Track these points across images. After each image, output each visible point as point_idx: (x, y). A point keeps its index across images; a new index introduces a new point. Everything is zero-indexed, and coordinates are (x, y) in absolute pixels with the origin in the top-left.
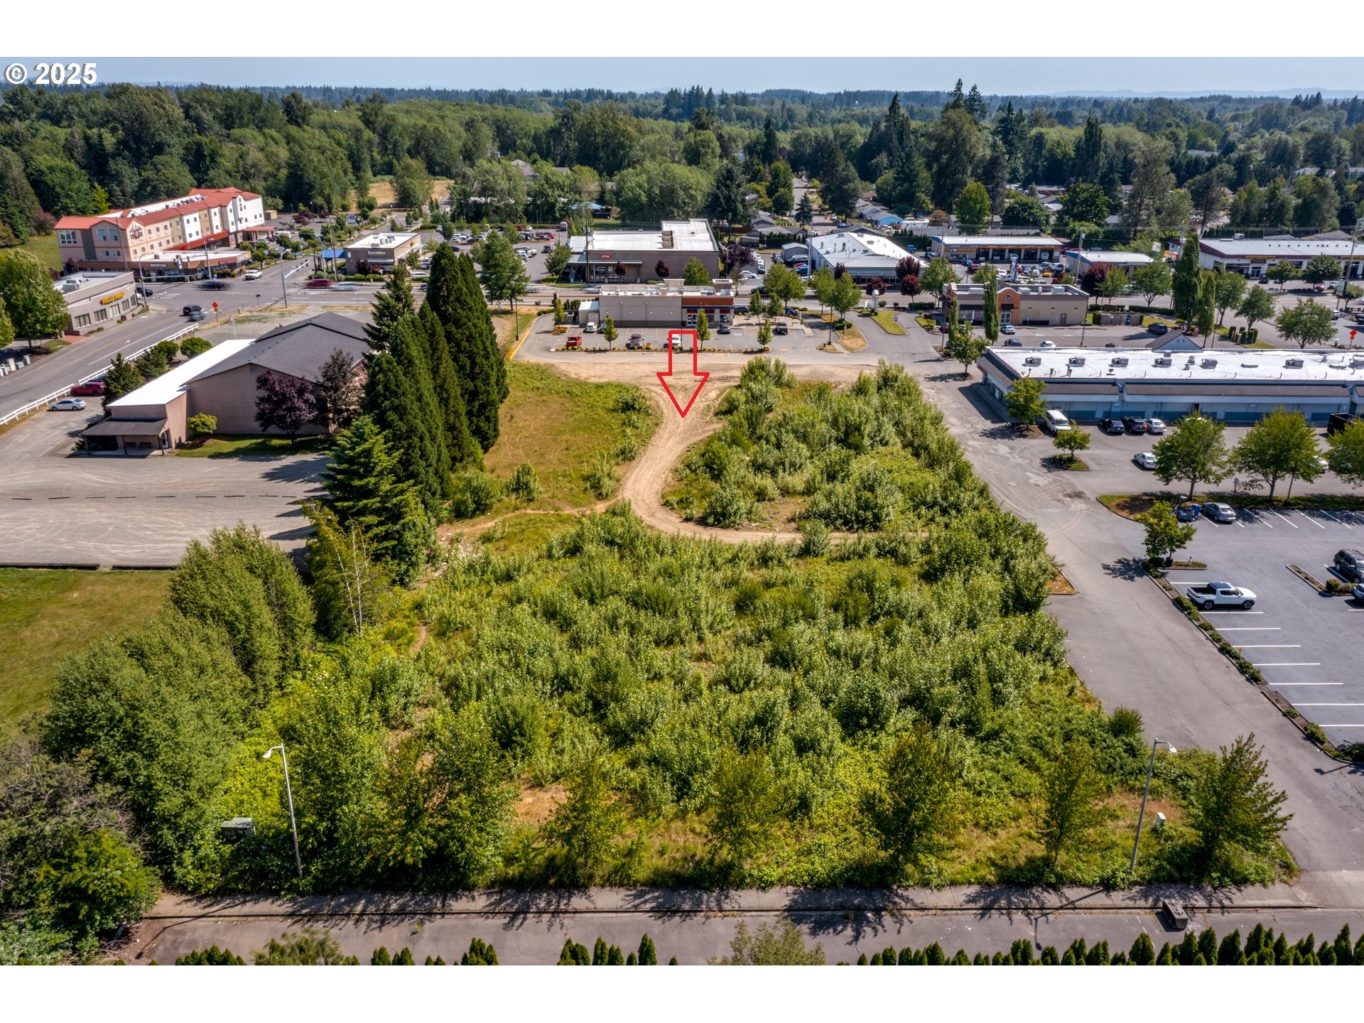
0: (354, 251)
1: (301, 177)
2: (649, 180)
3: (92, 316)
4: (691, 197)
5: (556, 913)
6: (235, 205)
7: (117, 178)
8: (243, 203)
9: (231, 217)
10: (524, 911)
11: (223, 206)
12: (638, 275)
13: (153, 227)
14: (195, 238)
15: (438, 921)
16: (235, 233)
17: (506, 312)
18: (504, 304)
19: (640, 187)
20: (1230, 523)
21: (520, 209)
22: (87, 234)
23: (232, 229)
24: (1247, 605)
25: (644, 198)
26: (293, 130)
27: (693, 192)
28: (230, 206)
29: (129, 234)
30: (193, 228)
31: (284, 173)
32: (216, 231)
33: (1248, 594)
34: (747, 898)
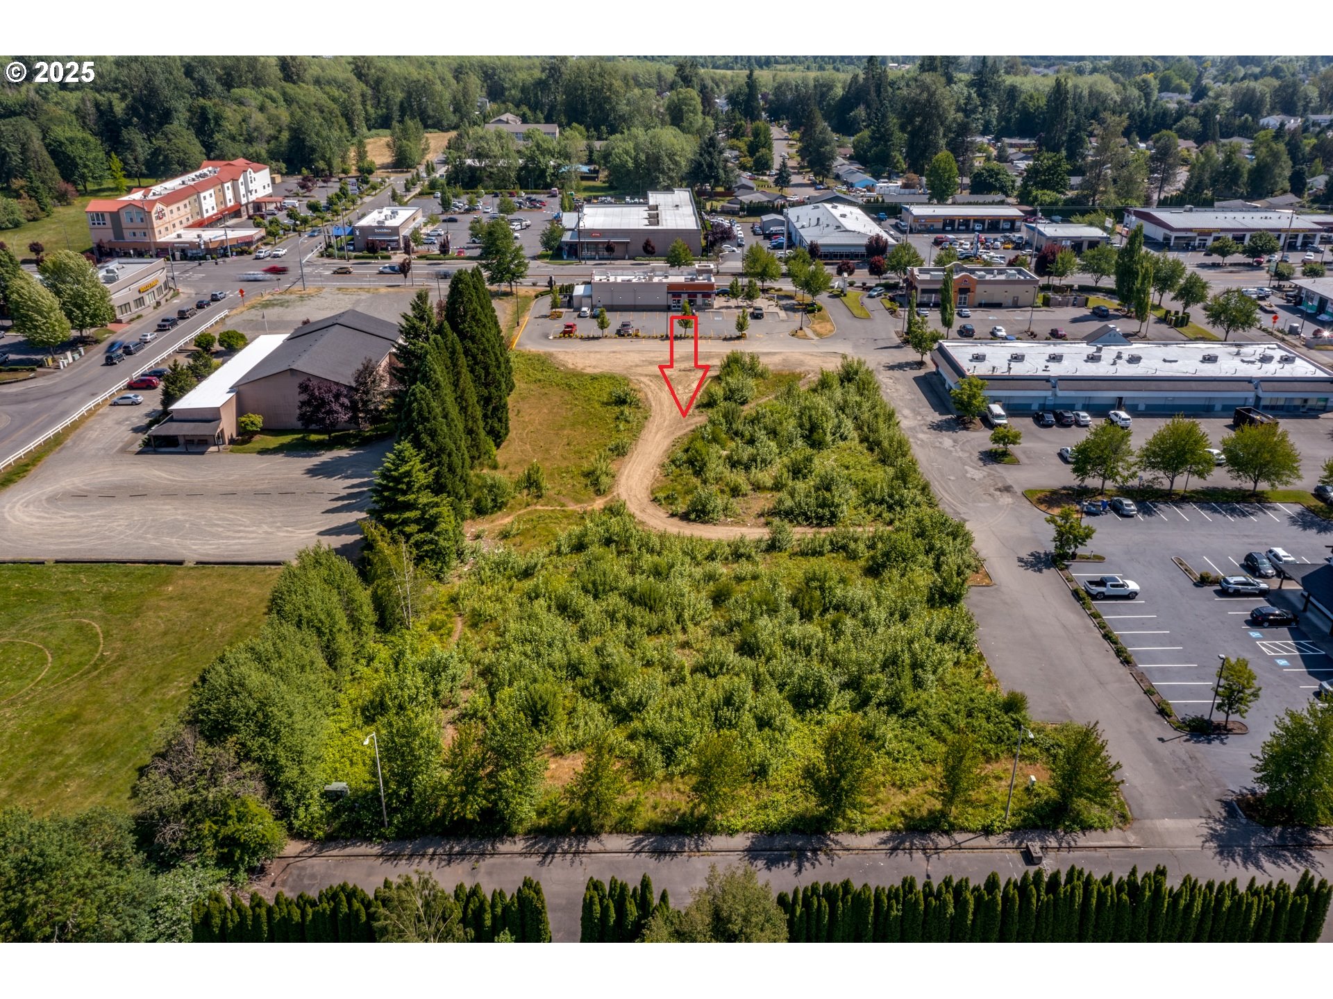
0: (362, 229)
1: (304, 140)
2: (636, 147)
3: (132, 305)
4: (676, 163)
5: (576, 853)
6: (245, 179)
7: (130, 146)
8: (253, 175)
9: (242, 190)
10: (551, 852)
11: (235, 180)
12: (627, 251)
13: (174, 207)
14: (211, 213)
16: (246, 205)
17: (506, 294)
18: (504, 287)
19: (627, 153)
20: (1132, 516)
21: (513, 174)
22: (115, 216)
23: (244, 201)
24: (1132, 596)
25: (630, 164)
26: (289, 87)
27: (677, 158)
28: (241, 180)
29: (154, 216)
30: (209, 204)
31: (285, 136)
32: (230, 204)
33: (1133, 586)
34: (719, 842)
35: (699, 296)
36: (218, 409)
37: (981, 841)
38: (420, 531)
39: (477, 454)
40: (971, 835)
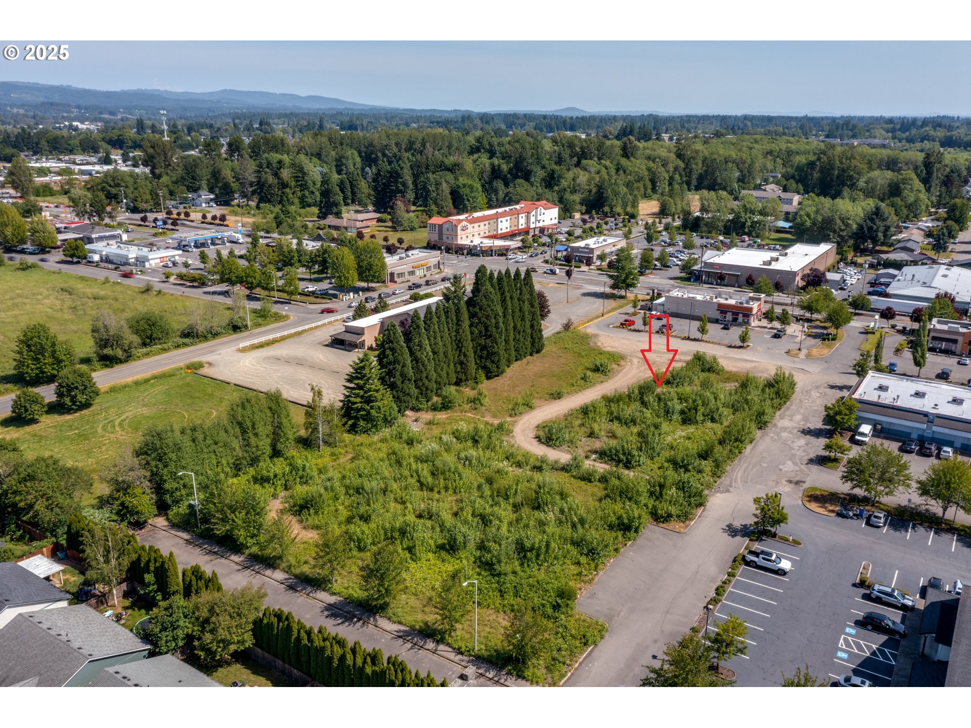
0: (572, 248)
1: (603, 193)
2: (817, 212)
3: (406, 274)
4: (847, 225)
5: (257, 572)
6: (536, 213)
7: (496, 191)
8: (543, 211)
9: (533, 219)
10: (248, 568)
11: (529, 213)
12: (737, 282)
13: (476, 225)
14: (504, 231)
15: (223, 560)
16: (534, 229)
17: (622, 297)
18: (623, 292)
19: (808, 215)
21: (721, 224)
22: (441, 226)
23: (532, 226)
24: (782, 572)
25: (808, 224)
26: (624, 161)
27: (850, 222)
28: (534, 213)
29: (459, 228)
30: (504, 225)
31: (594, 190)
32: (520, 227)
35: (740, 316)
36: (363, 329)
37: (452, 656)
38: (361, 402)
39: (464, 378)
40: (450, 649)
